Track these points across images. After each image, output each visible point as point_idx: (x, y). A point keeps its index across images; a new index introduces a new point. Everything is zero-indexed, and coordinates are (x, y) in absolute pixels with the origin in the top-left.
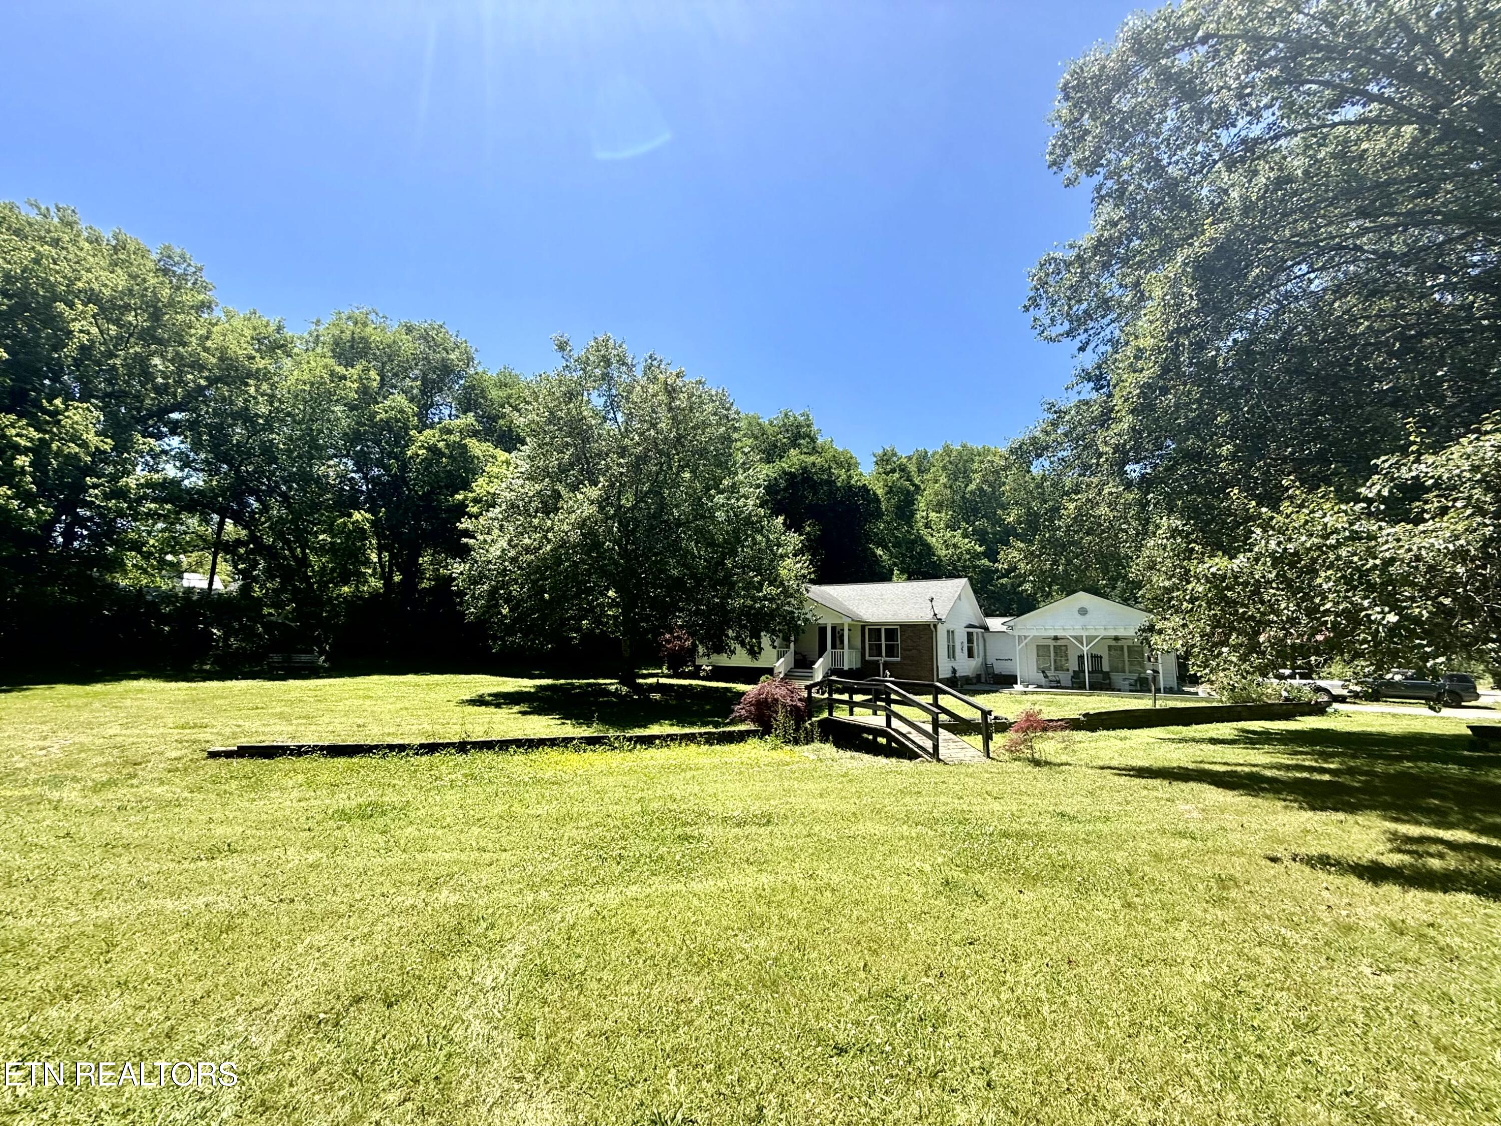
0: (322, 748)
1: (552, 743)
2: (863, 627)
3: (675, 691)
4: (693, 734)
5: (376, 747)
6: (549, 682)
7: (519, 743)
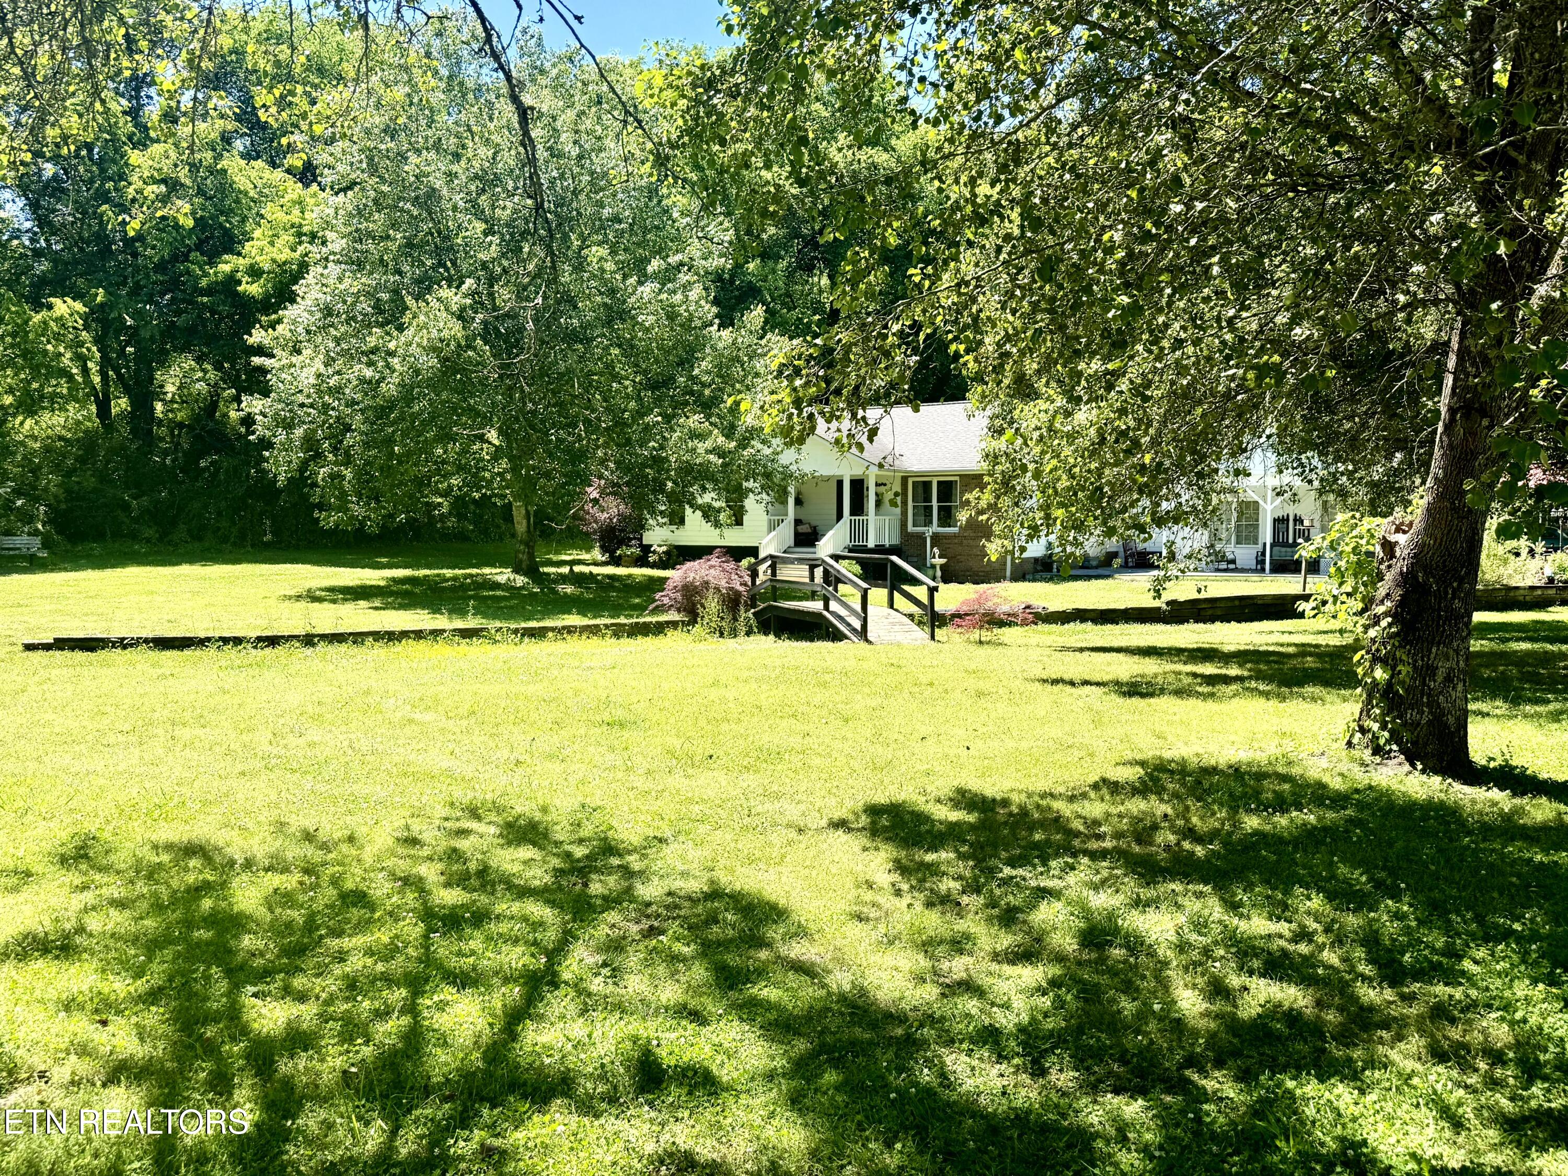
0: (146, 641)
1: (419, 635)
2: (904, 480)
3: (597, 582)
4: (597, 626)
5: (208, 639)
6: (408, 572)
7: (377, 636)
